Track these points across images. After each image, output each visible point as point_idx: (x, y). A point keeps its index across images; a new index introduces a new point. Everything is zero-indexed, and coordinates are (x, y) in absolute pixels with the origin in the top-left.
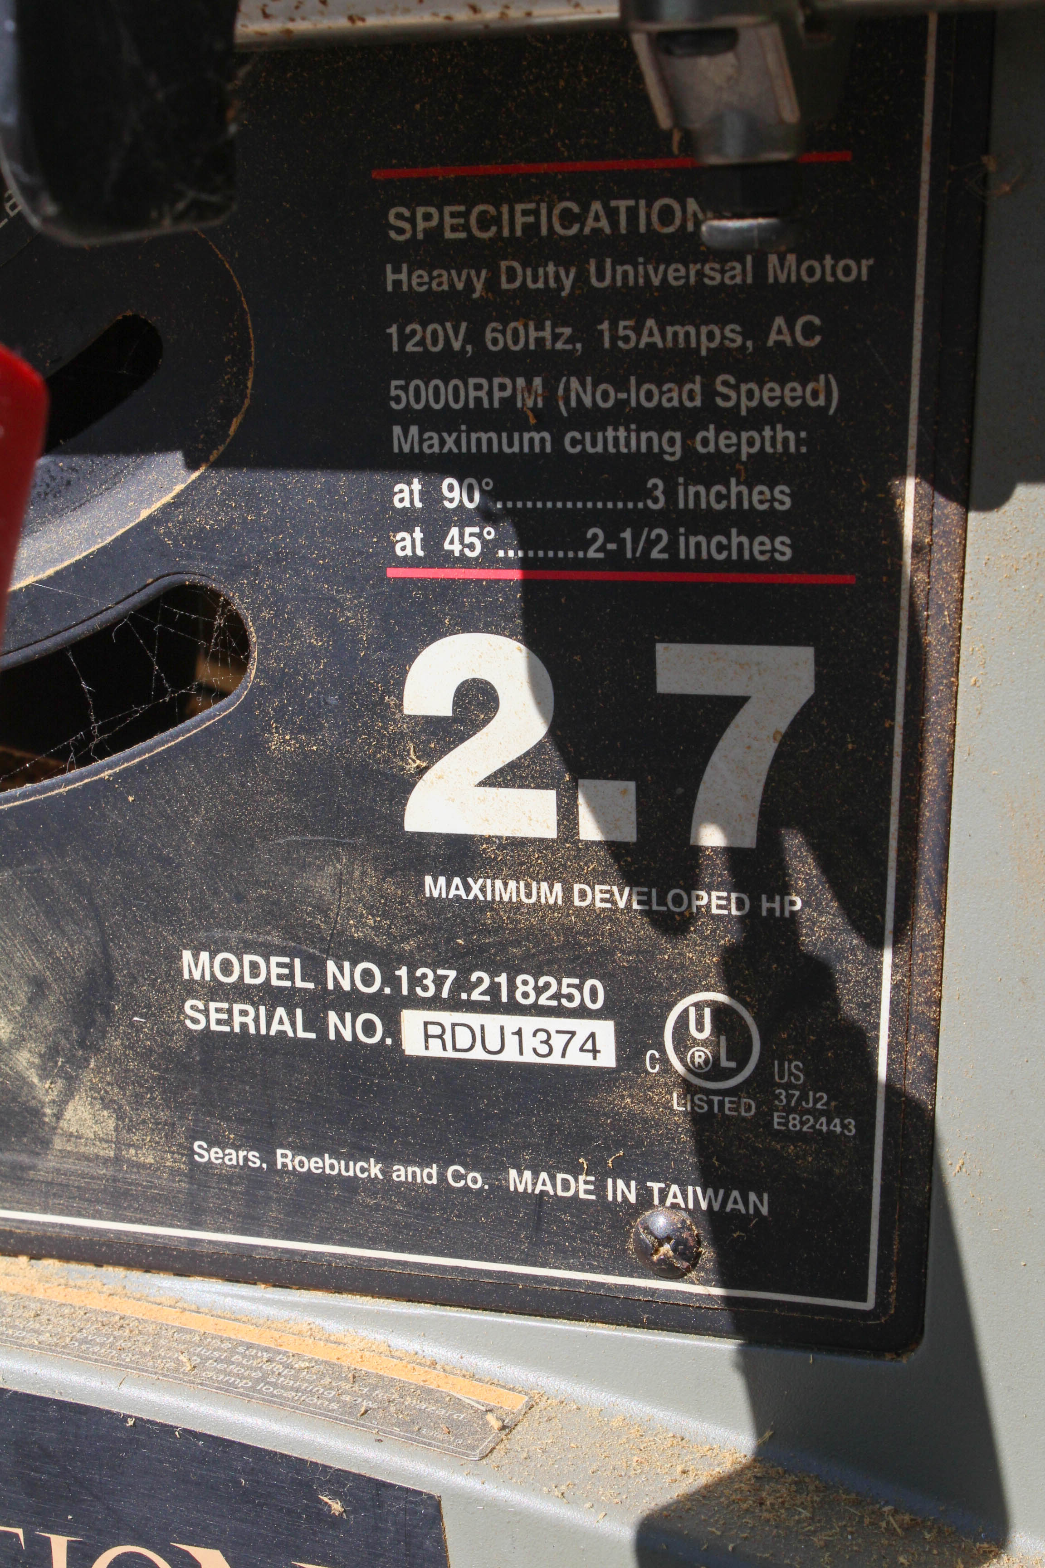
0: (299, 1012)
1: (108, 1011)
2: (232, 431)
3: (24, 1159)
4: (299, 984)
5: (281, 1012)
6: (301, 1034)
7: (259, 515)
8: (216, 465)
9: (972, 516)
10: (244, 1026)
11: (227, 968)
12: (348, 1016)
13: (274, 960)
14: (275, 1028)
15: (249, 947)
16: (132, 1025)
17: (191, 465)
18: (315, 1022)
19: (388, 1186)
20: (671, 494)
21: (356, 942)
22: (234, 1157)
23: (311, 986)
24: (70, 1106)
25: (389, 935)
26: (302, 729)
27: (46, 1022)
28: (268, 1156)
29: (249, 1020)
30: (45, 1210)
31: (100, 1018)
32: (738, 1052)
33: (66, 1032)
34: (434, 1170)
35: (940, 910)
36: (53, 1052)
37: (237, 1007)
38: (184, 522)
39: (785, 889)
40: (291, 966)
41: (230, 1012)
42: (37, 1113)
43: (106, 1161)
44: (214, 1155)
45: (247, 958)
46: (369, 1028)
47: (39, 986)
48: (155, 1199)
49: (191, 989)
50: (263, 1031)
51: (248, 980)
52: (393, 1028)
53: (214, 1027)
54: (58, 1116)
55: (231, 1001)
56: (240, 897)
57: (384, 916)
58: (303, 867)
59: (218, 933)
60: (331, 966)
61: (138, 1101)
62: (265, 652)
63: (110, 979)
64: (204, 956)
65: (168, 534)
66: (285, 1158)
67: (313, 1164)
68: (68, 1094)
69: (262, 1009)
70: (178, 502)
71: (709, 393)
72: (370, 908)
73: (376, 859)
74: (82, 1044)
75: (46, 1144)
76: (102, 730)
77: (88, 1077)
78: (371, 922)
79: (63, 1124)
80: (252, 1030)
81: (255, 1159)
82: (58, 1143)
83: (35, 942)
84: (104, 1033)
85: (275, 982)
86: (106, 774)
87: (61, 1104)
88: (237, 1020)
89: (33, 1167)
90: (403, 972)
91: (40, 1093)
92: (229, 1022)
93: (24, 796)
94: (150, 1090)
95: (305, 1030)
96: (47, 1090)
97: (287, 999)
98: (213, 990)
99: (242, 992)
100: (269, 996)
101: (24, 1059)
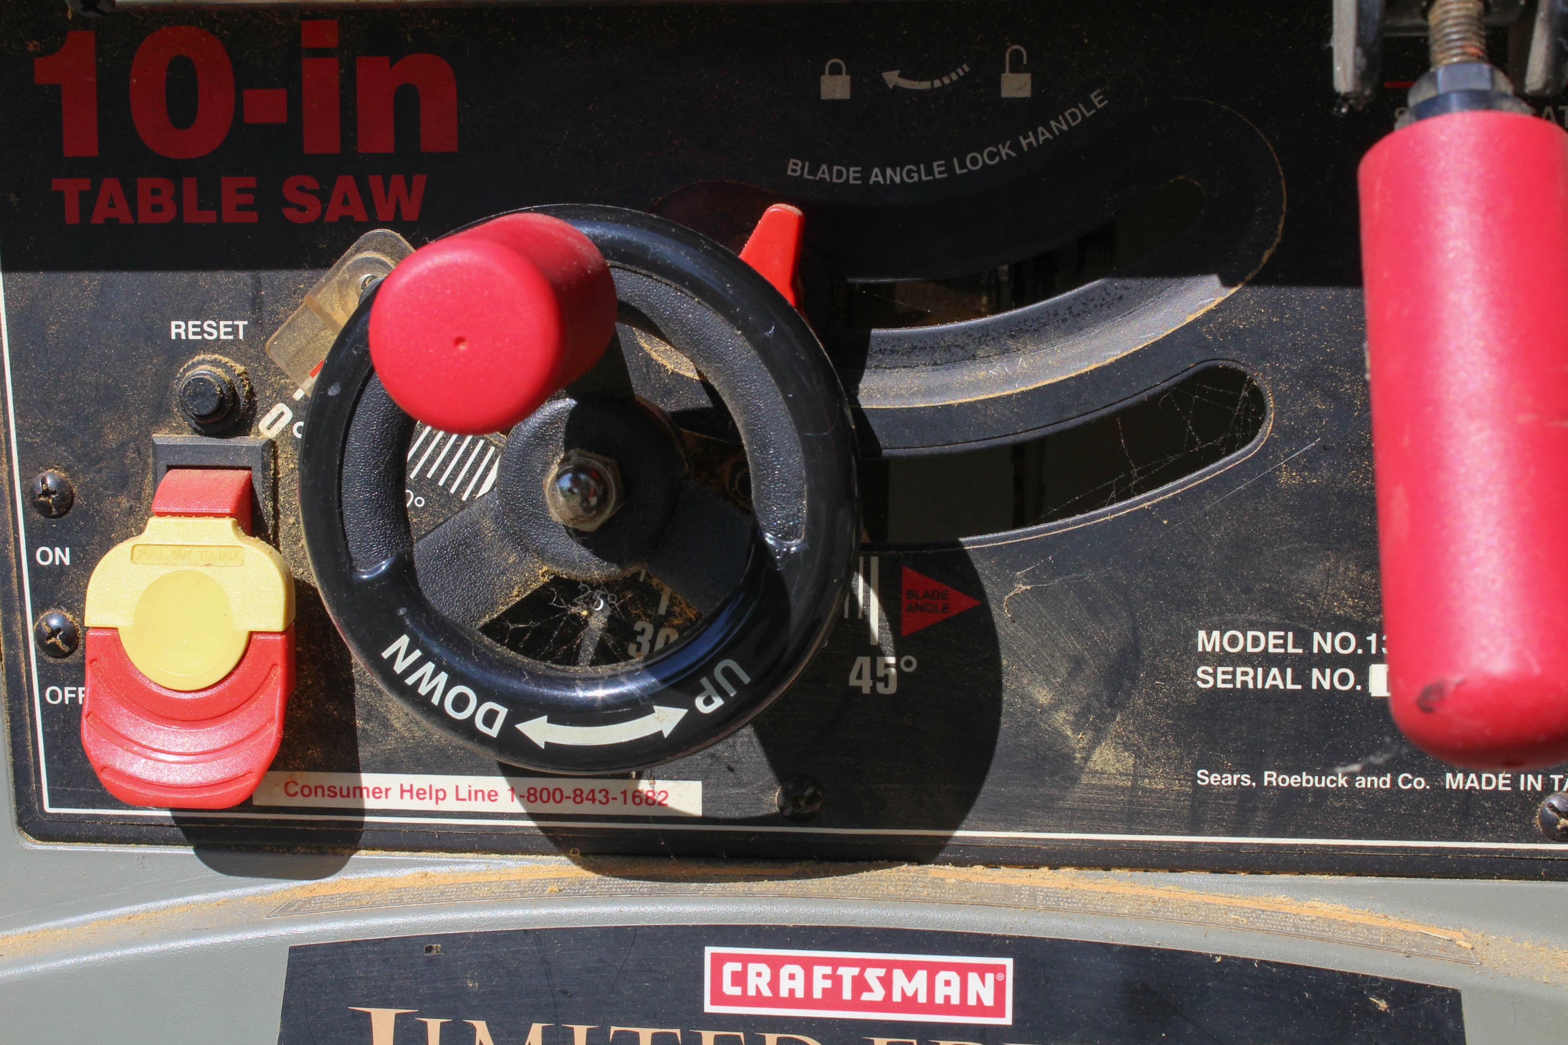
0: (1289, 671)
1: (1134, 678)
2: (1265, 259)
3: (1055, 792)
4: (1291, 650)
5: (1275, 671)
6: (1290, 686)
7: (1282, 318)
8: (1250, 284)
10: (1245, 683)
11: (1233, 641)
12: (1328, 671)
13: (1271, 634)
14: (1269, 682)
15: (1253, 626)
16: (1153, 688)
17: (1227, 282)
18: (1302, 677)
19: (1351, 792)
21: (1336, 617)
22: (1230, 779)
23: (1300, 651)
24: (1097, 751)
25: (1364, 611)
26: (1305, 468)
27: (1081, 689)
28: (1257, 777)
29: (1249, 679)
30: (1069, 831)
31: (1127, 684)
33: (1097, 696)
34: (1388, 778)
36: (1086, 710)
37: (1239, 670)
38: (1222, 324)
40: (1285, 638)
41: (1234, 674)
42: (1068, 758)
43: (1124, 789)
44: (1214, 779)
45: (1250, 634)
46: (1344, 679)
47: (1077, 663)
48: (1162, 815)
49: (1204, 658)
50: (1260, 686)
51: (1250, 649)
52: (1363, 678)
53: (1220, 685)
54: (1086, 759)
55: (1235, 666)
56: (1247, 590)
57: (1361, 598)
58: (1300, 566)
59: (1228, 617)
60: (1317, 636)
61: (1154, 743)
62: (1279, 414)
63: (1137, 653)
64: (1216, 634)
65: (1210, 332)
66: (1270, 777)
67: (1293, 781)
68: (1095, 742)
69: (1260, 670)
70: (1219, 308)
72: (1351, 594)
73: (1357, 557)
74: (1110, 704)
75: (1074, 780)
76: (1140, 474)
77: (1113, 727)
78: (1350, 603)
79: (1091, 764)
80: (1251, 686)
81: (1246, 780)
82: (1085, 779)
84: (1129, 695)
85: (1271, 650)
86: (1145, 505)
87: (1089, 752)
88: (1239, 678)
89: (1063, 798)
90: (1373, 638)
91: (1073, 743)
92: (1233, 681)
93: (1075, 523)
94: (1165, 735)
95: (1293, 683)
96: (1078, 740)
97: (1280, 661)
98: (1221, 658)
99: (1244, 659)
100: (1266, 660)
101: (1061, 718)
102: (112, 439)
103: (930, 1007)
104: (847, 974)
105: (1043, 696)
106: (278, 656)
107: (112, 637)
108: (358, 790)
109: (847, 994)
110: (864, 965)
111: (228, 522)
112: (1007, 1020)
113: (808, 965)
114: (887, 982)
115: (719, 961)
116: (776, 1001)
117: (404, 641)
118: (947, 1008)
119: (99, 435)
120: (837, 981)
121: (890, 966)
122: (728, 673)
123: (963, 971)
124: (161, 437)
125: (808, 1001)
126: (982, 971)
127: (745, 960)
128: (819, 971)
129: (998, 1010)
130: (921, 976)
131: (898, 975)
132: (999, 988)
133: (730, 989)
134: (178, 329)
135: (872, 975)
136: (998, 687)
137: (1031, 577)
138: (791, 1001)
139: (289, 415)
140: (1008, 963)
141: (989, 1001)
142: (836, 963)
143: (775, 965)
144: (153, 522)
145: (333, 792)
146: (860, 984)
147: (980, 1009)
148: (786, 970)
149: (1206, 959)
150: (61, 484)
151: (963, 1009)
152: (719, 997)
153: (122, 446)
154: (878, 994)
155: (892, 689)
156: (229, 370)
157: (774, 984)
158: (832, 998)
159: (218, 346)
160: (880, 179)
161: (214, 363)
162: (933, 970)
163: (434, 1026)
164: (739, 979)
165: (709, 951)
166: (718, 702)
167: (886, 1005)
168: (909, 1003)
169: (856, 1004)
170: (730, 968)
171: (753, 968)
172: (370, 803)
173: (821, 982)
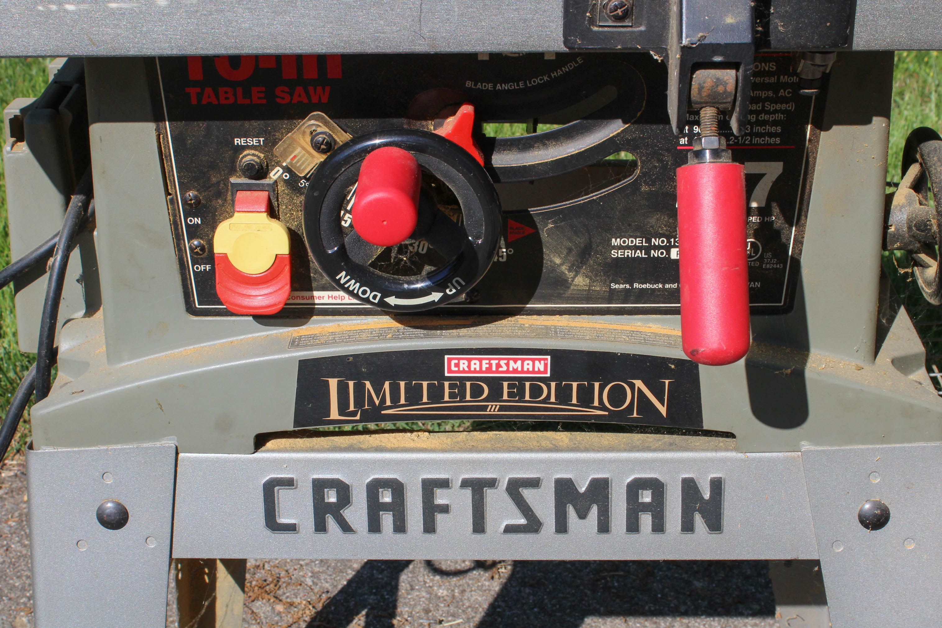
0: (643, 251)
1: (589, 254)
2: (638, 115)
3: (562, 292)
4: (644, 244)
5: (638, 251)
6: (643, 256)
7: (644, 135)
8: (633, 124)
9: (822, 132)
10: (628, 255)
11: (624, 242)
12: (657, 251)
13: (637, 239)
14: (636, 255)
15: (631, 237)
16: (596, 257)
17: (625, 122)
18: (648, 253)
19: (664, 289)
20: (752, 129)
21: (660, 234)
22: (622, 286)
23: (647, 245)
24: (576, 278)
25: (669, 231)
26: (650, 185)
27: (571, 258)
28: (632, 285)
29: (630, 254)
30: (566, 304)
31: (587, 256)
32: (756, 252)
33: (577, 261)
34: (676, 285)
35: (806, 217)
36: (573, 265)
37: (626, 251)
38: (623, 137)
39: (771, 215)
40: (642, 241)
41: (624, 252)
42: (566, 281)
43: (585, 290)
44: (617, 286)
45: (630, 239)
46: (662, 253)
47: (570, 250)
48: (599, 298)
49: (614, 247)
50: (633, 256)
51: (630, 244)
52: (668, 253)
53: (619, 256)
54: (573, 281)
55: (625, 250)
56: (629, 225)
57: (669, 227)
58: (648, 217)
59: (623, 234)
60: (653, 240)
61: (596, 275)
62: (642, 167)
63: (591, 246)
64: (618, 240)
65: (618, 140)
66: (636, 285)
67: (644, 286)
68: (576, 276)
69: (633, 251)
70: (622, 131)
71: (763, 106)
72: (665, 226)
73: (668, 214)
74: (581, 263)
75: (569, 288)
76: (592, 186)
77: (583, 271)
78: (665, 228)
79: (574, 283)
80: (630, 256)
81: (628, 286)
82: (572, 287)
83: (570, 239)
84: (588, 260)
85: (637, 244)
86: (594, 198)
87: (573, 279)
88: (626, 254)
89: (564, 294)
90: (672, 240)
91: (568, 276)
92: (624, 255)
93: (570, 204)
94: (600, 272)
95: (645, 255)
96: (570, 275)
97: (640, 248)
98: (620, 247)
99: (628, 247)
100: (636, 248)
101: (564, 268)
102: (214, 180)
103: (522, 372)
104: (494, 362)
105: (558, 261)
106: (287, 262)
107: (225, 257)
108: (312, 297)
109: (494, 369)
110: (500, 359)
111: (265, 215)
112: (548, 375)
113: (480, 360)
114: (507, 365)
115: (450, 360)
116: (470, 372)
117: (344, 273)
118: (528, 372)
119: (209, 179)
120: (491, 365)
121: (508, 360)
122: (457, 282)
123: (533, 360)
124: (233, 180)
125: (481, 371)
126: (540, 360)
127: (459, 359)
128: (484, 362)
129: (545, 372)
130: (519, 362)
131: (511, 363)
132: (546, 365)
133: (453, 368)
134: (237, 141)
135: (502, 363)
136: (542, 258)
137: (553, 222)
138: (475, 371)
139: (281, 171)
140: (549, 357)
141: (542, 369)
142: (490, 359)
143: (469, 360)
144: (236, 214)
145: (303, 298)
146: (499, 366)
147: (539, 372)
148: (473, 362)
149: (615, 354)
150: (196, 197)
151: (533, 372)
152: (450, 371)
153: (218, 183)
154: (504, 368)
155: (505, 260)
156: (259, 157)
157: (469, 366)
158: (489, 370)
159: (253, 147)
160: (500, 88)
161: (254, 155)
162: (523, 360)
163: (351, 384)
164: (457, 365)
165: (446, 357)
166: (454, 291)
167: (507, 371)
168: (515, 371)
169: (497, 372)
170: (453, 362)
171: (462, 362)
172: (317, 301)
173: (485, 366)
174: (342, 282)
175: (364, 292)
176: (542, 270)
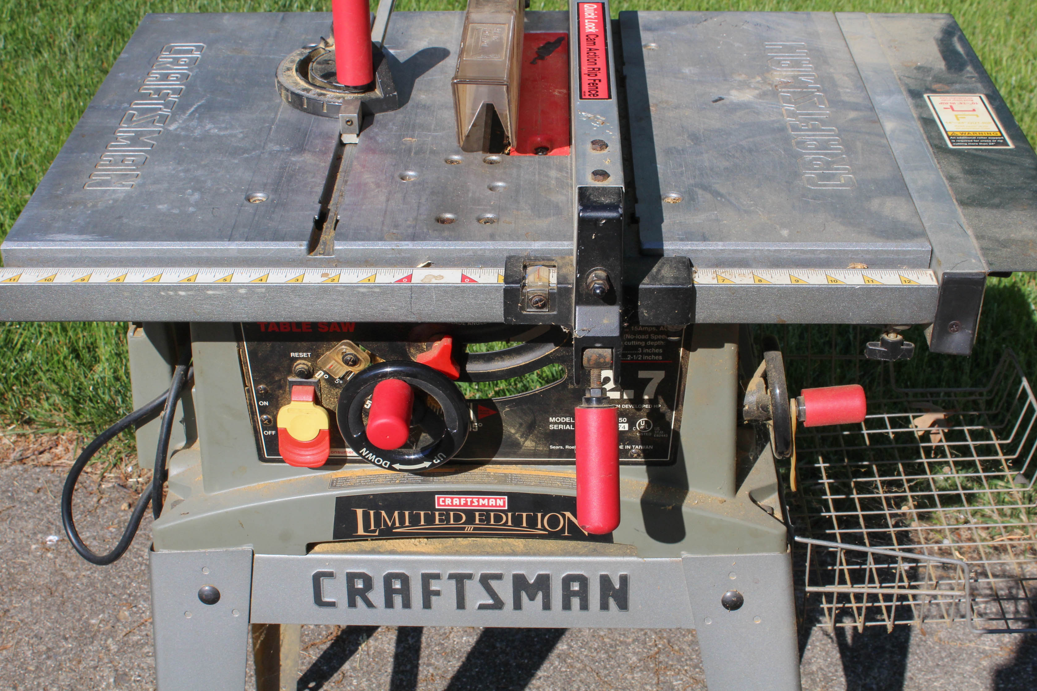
1: (535, 427)
2: (565, 341)
3: (516, 451)
4: (572, 421)
5: (568, 425)
6: (572, 428)
7: (569, 354)
8: (561, 346)
9: (690, 353)
11: (558, 420)
13: (567, 418)
14: (567, 428)
16: (539, 429)
17: (556, 345)
20: (642, 350)
22: (557, 447)
24: (526, 442)
27: (522, 430)
28: (564, 447)
29: (562, 427)
30: (520, 458)
31: (533, 429)
32: (649, 426)
33: (526, 431)
35: (682, 405)
36: (523, 434)
37: (560, 425)
38: (555, 355)
39: (658, 404)
40: (570, 419)
41: (558, 426)
42: (519, 444)
43: (533, 450)
44: (554, 447)
45: (562, 418)
47: (521, 425)
48: (542, 455)
49: (551, 423)
50: (564, 429)
51: (562, 421)
53: (555, 429)
56: (561, 410)
59: (557, 415)
61: (539, 441)
62: (568, 373)
63: (535, 423)
64: (554, 418)
65: (551, 357)
66: (567, 447)
67: (573, 447)
68: (526, 440)
69: (564, 426)
70: (554, 352)
71: (650, 337)
74: (529, 433)
75: (521, 448)
77: (530, 437)
79: (525, 445)
80: (562, 429)
81: (561, 447)
82: (523, 448)
83: (520, 417)
84: (533, 431)
86: (537, 392)
87: (524, 442)
88: (560, 427)
89: (518, 452)
91: (520, 441)
92: (558, 428)
94: (542, 439)
96: (522, 440)
97: (570, 424)
98: (555, 423)
99: (561, 423)
100: (566, 423)
101: (518, 436)
102: (277, 379)
103: (488, 506)
104: (469, 500)
105: (513, 431)
106: (328, 434)
107: (285, 430)
108: (345, 452)
109: (469, 504)
110: (473, 498)
111: (312, 403)
112: (506, 508)
113: (460, 499)
114: (478, 501)
115: (439, 498)
116: (453, 506)
117: (365, 449)
118: (492, 506)
119: (273, 378)
120: (467, 501)
121: (479, 498)
122: (441, 456)
123: (496, 499)
124: (290, 379)
125: (460, 505)
126: (500, 499)
127: (445, 498)
128: (462, 500)
129: (504, 506)
130: (486, 500)
131: (481, 500)
132: (504, 502)
133: (441, 503)
134: (292, 354)
135: (475, 500)
136: (502, 429)
137: (509, 407)
138: (456, 505)
139: (323, 373)
140: (506, 497)
141: (502, 504)
142: (466, 498)
143: (452, 499)
144: (292, 403)
145: (339, 452)
146: (472, 502)
147: (500, 506)
148: (454, 500)
149: (551, 496)
150: (264, 389)
151: (496, 506)
152: (439, 505)
153: (280, 380)
154: (476, 504)
155: (477, 430)
156: (307, 365)
157: (452, 502)
158: (466, 505)
159: (303, 358)
161: (304, 364)
162: (489, 499)
163: (372, 512)
164: (444, 501)
165: (436, 496)
166: (439, 461)
167: (478, 506)
168: (483, 505)
169: (471, 506)
170: (441, 500)
171: (447, 499)
172: (348, 455)
173: (463, 502)
174: (364, 454)
175: (379, 461)
176: (502, 438)
